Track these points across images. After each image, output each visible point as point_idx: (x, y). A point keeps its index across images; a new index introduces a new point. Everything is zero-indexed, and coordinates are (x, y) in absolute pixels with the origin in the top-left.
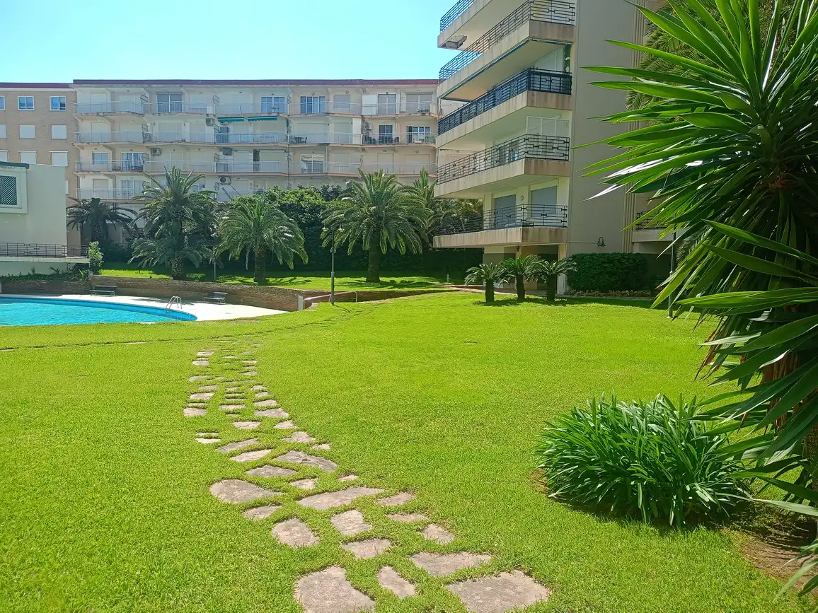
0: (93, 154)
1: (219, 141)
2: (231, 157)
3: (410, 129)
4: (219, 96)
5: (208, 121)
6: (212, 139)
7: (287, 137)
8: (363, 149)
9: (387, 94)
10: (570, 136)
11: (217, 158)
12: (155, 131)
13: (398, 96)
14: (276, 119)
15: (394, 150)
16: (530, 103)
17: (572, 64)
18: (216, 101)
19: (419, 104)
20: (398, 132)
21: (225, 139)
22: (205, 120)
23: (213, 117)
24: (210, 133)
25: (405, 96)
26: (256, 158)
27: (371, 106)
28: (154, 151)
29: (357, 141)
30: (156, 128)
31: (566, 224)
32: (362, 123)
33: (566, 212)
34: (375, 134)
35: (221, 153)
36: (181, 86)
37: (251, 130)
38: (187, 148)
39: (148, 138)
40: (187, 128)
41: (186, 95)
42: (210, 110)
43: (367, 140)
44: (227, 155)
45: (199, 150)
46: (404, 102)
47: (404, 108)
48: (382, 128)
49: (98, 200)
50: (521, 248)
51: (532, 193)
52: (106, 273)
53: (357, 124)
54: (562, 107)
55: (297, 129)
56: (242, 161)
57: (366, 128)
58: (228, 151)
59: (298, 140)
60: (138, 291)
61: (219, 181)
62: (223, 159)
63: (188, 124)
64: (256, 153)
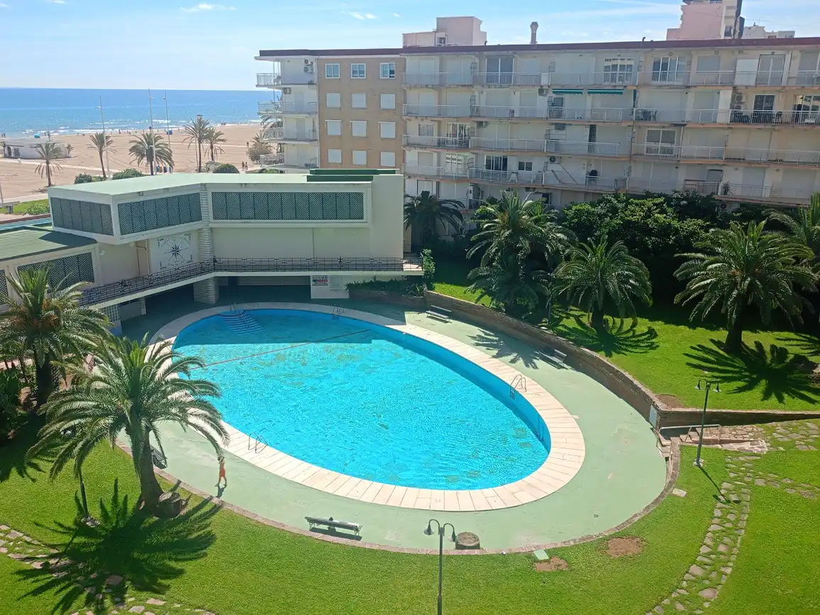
0: (419, 125)
1: (552, 117)
2: (563, 132)
4: (555, 61)
5: (541, 91)
6: (544, 114)
7: (633, 112)
8: (730, 130)
9: (773, 54)
11: (548, 133)
13: (788, 57)
14: (621, 93)
15: (773, 129)
18: (551, 69)
20: (781, 106)
21: (559, 115)
22: (537, 91)
23: (547, 88)
24: (542, 104)
26: (592, 137)
27: (749, 73)
28: (480, 124)
29: (724, 116)
30: (484, 97)
32: (733, 93)
34: (748, 109)
35: (553, 129)
37: (589, 102)
39: (475, 111)
40: (516, 99)
42: (545, 81)
44: (559, 130)
47: (794, 73)
48: (759, 100)
49: (428, 192)
53: (726, 97)
55: (647, 100)
56: (576, 137)
57: (737, 99)
58: (561, 127)
59: (646, 116)
60: (471, 316)
61: (548, 160)
62: (556, 134)
63: (518, 94)
64: (593, 128)
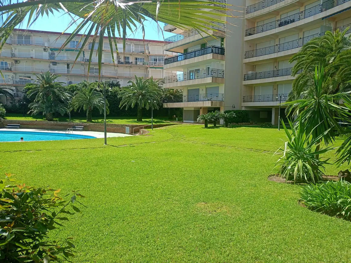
1: (51, 59)
2: (56, 66)
3: (136, 59)
4: (50, 38)
5: (45, 50)
6: (47, 58)
7: (84, 59)
8: (118, 66)
9: (127, 44)
10: (224, 69)
11: (50, 67)
12: (16, 52)
13: (131, 45)
15: (131, 67)
16: (213, 57)
17: (225, 44)
18: (49, 41)
19: (140, 49)
20: (132, 60)
21: (54, 58)
22: (43, 49)
23: (47, 48)
24: (46, 55)
25: (134, 45)
26: (68, 67)
27: (121, 48)
28: (16, 61)
29: (116, 62)
30: (17, 51)
31: (223, 100)
32: (117, 55)
33: (224, 96)
34: (122, 60)
35: (51, 64)
36: (32, 33)
37: (65, 54)
38: (34, 61)
39: (13, 55)
40: (33, 52)
41: (33, 37)
42: (46, 45)
43: (119, 62)
44: (54, 65)
45: (40, 62)
46: (134, 47)
47: (134, 50)
48: (125, 58)
50: (202, 108)
51: (206, 88)
52: (9, 118)
53: (115, 55)
54: (222, 59)
56: (61, 68)
57: (118, 57)
58: (55, 63)
59: (88, 61)
60: (30, 126)
62: (53, 67)
63: (34, 50)
64: (68, 65)
